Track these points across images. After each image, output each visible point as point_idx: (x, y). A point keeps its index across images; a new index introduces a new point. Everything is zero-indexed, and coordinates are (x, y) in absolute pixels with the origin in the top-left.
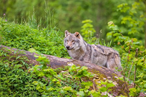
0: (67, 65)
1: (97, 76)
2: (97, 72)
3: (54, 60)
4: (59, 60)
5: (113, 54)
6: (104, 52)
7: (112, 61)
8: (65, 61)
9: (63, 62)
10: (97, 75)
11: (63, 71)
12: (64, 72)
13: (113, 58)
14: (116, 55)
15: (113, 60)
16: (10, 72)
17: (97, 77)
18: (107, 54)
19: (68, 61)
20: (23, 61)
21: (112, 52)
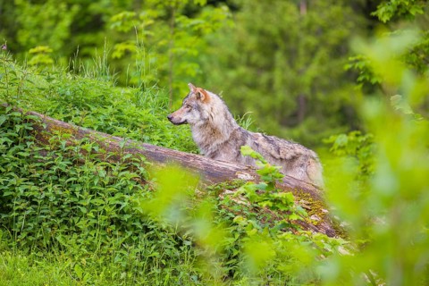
0: (236, 177)
1: (308, 205)
2: (307, 196)
3: (204, 164)
4: (215, 165)
5: (301, 159)
6: (279, 152)
7: (300, 173)
8: (230, 169)
9: (225, 169)
10: (308, 202)
11: (229, 189)
12: (230, 192)
13: (302, 166)
14: (311, 160)
15: (302, 169)
16: (112, 189)
17: (309, 207)
18: (288, 156)
19: (237, 169)
20: (137, 165)
21: (301, 154)
